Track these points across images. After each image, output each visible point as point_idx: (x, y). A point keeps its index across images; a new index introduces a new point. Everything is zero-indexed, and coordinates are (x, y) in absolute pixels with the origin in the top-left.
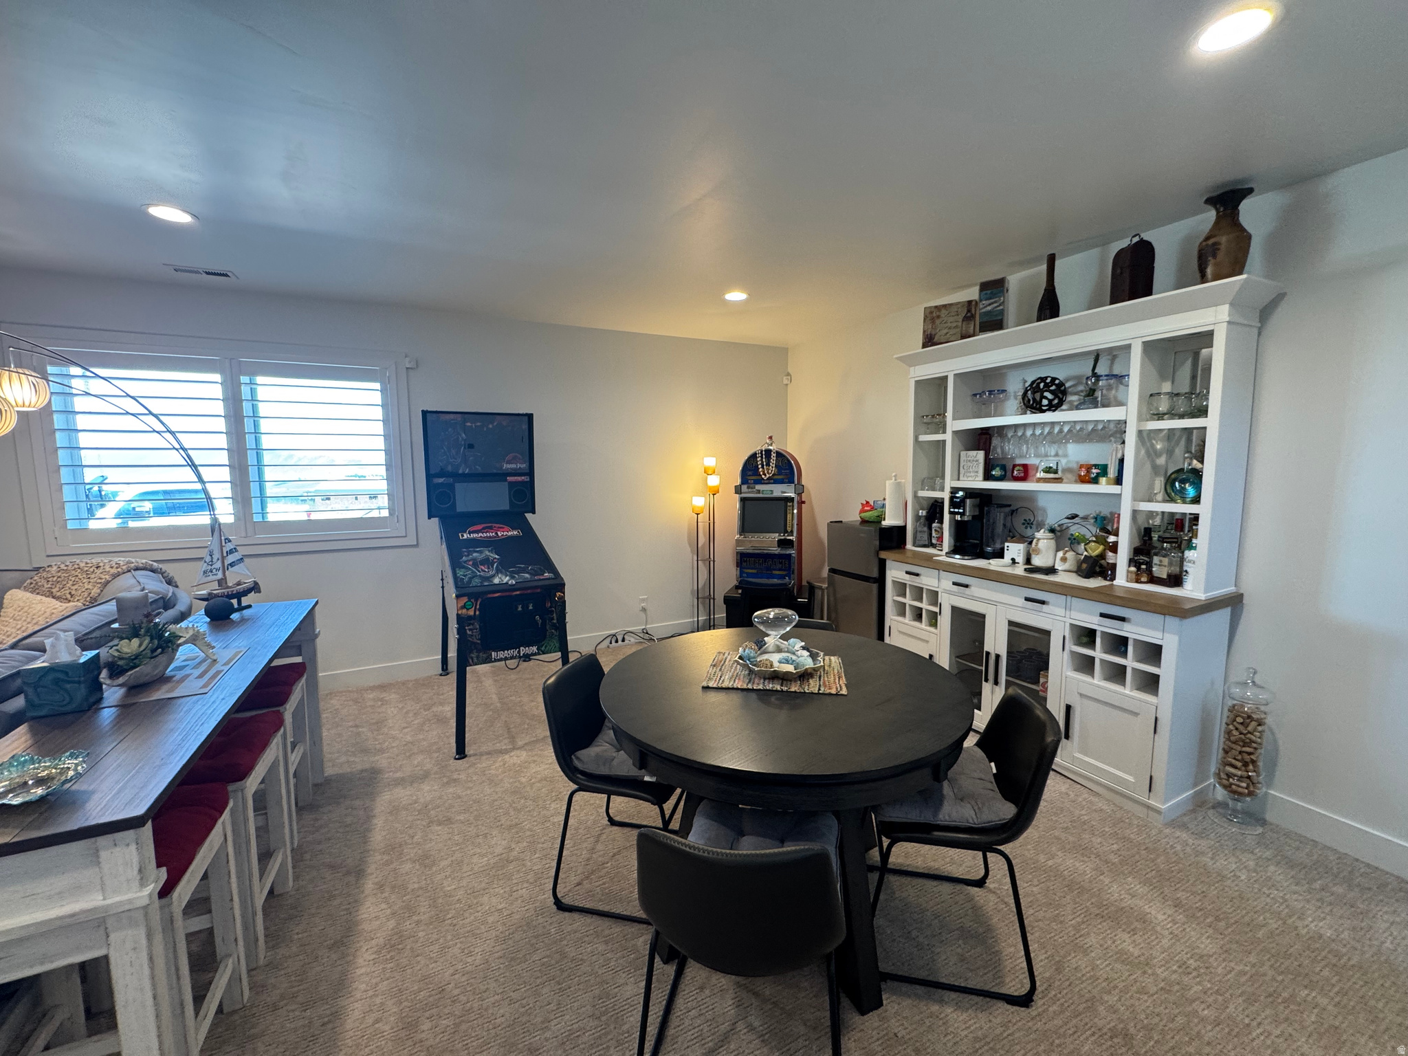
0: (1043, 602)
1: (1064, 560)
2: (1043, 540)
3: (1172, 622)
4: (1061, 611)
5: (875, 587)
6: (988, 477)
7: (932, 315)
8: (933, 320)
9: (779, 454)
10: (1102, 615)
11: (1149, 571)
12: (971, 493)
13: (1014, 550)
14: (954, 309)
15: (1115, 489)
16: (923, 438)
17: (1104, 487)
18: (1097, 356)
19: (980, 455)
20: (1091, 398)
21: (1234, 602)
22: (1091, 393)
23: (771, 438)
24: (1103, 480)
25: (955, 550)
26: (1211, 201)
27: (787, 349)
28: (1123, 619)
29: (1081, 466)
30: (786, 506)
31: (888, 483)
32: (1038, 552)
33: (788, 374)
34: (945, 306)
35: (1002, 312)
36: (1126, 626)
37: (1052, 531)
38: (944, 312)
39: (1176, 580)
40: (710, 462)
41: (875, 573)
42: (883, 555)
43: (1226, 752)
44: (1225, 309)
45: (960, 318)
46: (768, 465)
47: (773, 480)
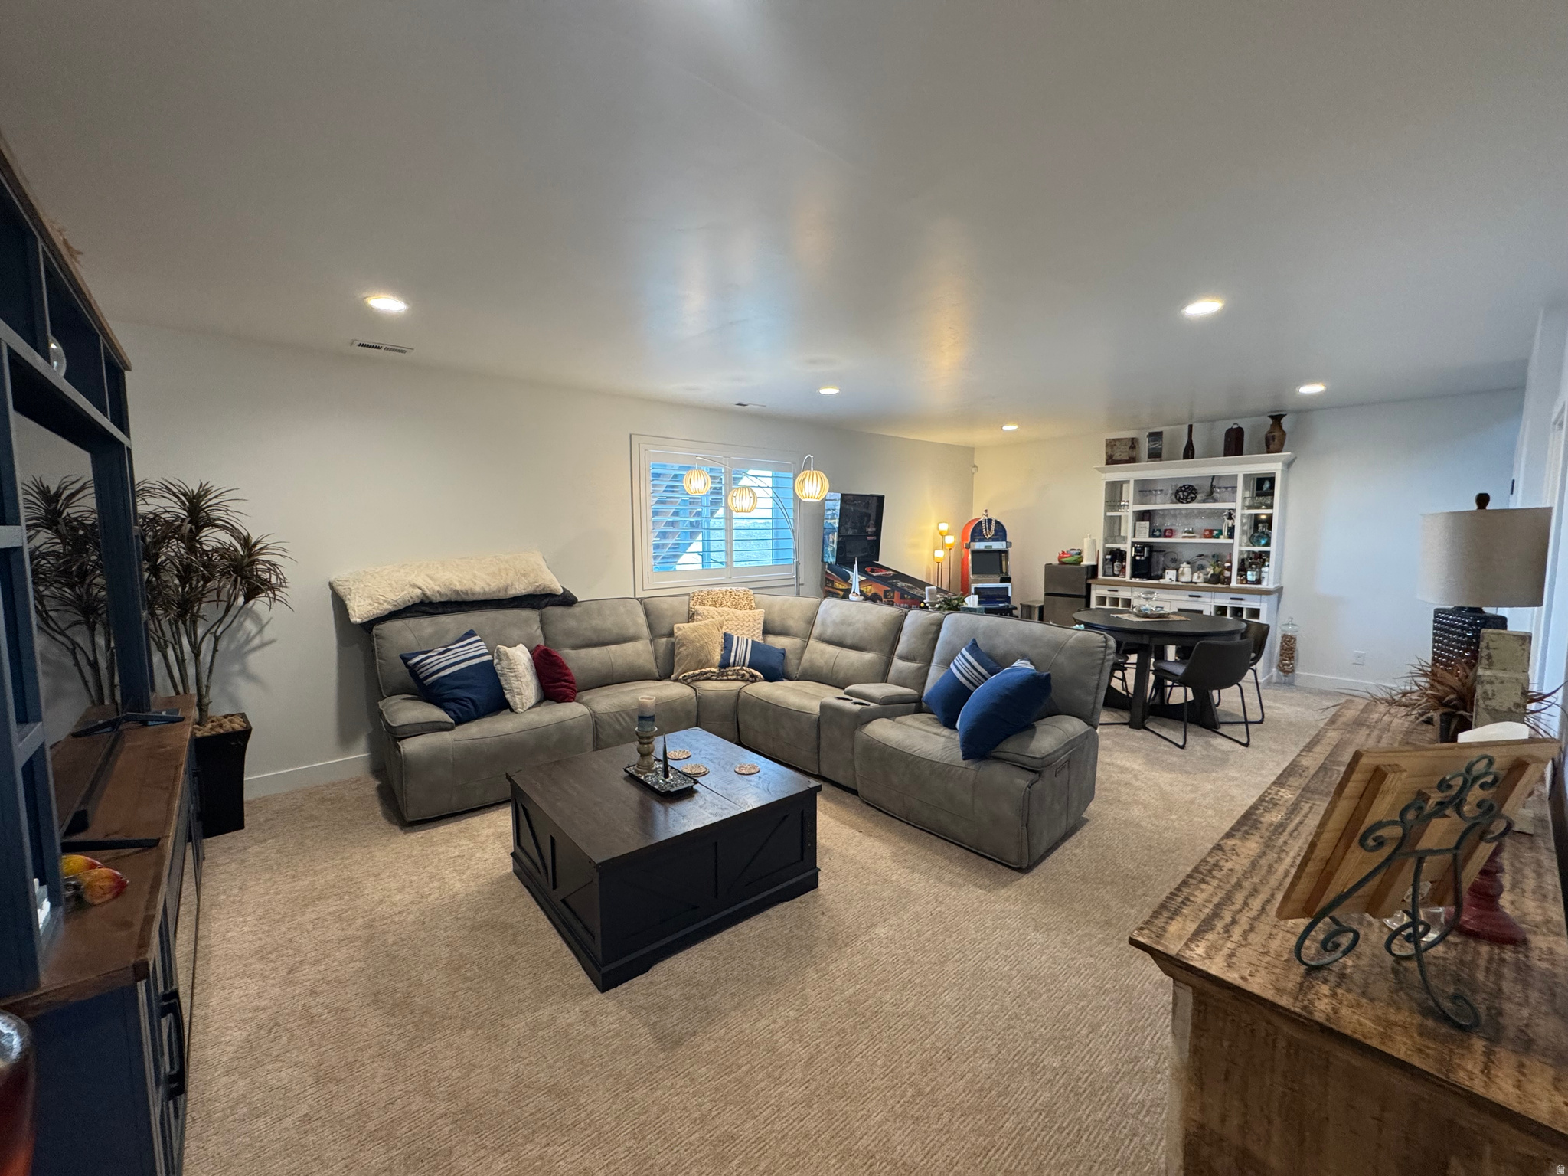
0: (1199, 597)
1: (1199, 577)
2: (1185, 568)
3: (1265, 597)
4: (1209, 600)
5: (1084, 600)
6: (1152, 535)
7: (1111, 444)
8: (1112, 447)
9: (997, 522)
10: (1232, 599)
11: (1246, 578)
12: (1144, 545)
13: (1170, 575)
14: (1125, 441)
15: (1230, 541)
16: (1109, 514)
17: (1223, 540)
18: (1213, 477)
19: (1148, 523)
20: (1210, 496)
21: (1279, 591)
22: (1212, 492)
23: (986, 511)
24: (1221, 537)
25: (1133, 576)
26: (1272, 417)
27: (973, 449)
28: (1241, 599)
29: (1205, 530)
30: (1001, 557)
31: (1085, 540)
32: (1183, 574)
33: (975, 466)
34: (1118, 440)
35: (1161, 449)
36: (1243, 602)
37: (1188, 563)
38: (1118, 443)
39: (1258, 581)
40: (944, 527)
41: (1084, 593)
42: (1090, 581)
43: (1281, 655)
44: (1280, 464)
45: (1128, 447)
46: (990, 529)
47: (993, 539)
